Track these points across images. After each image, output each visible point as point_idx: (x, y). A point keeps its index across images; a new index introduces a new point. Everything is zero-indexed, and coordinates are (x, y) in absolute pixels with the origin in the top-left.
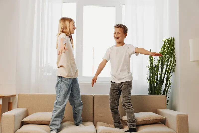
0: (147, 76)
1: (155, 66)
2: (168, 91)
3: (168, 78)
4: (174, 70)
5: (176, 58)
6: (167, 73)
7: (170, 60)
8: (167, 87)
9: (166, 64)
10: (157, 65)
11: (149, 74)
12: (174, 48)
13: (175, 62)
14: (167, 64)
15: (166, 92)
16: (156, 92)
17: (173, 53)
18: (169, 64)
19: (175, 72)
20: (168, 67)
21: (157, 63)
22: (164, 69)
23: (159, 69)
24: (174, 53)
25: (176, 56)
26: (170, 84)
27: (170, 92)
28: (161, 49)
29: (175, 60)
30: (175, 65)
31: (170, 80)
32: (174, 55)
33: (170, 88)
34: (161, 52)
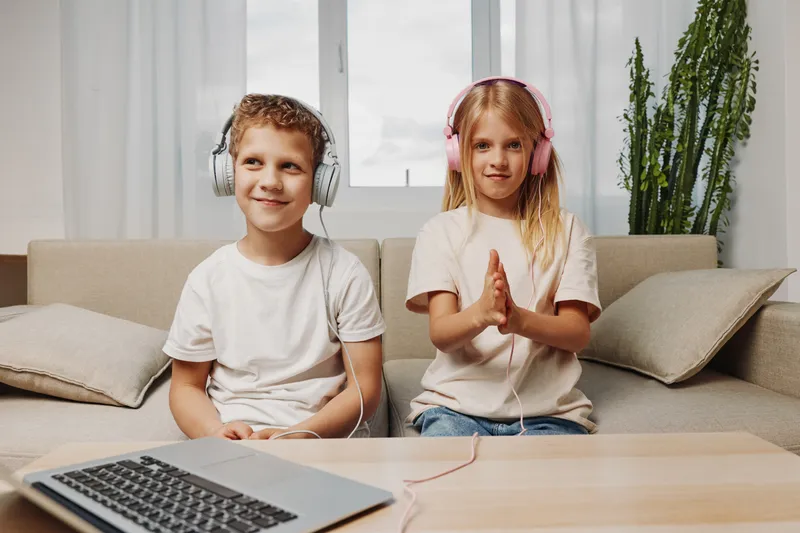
0: (621, 160)
1: (659, 110)
2: (720, 222)
3: (716, 163)
4: (746, 129)
5: (757, 69)
6: (710, 143)
7: (724, 86)
8: (713, 206)
9: (706, 102)
10: (662, 109)
11: (627, 152)
12: (747, 28)
13: (750, 91)
14: (713, 102)
15: (708, 224)
16: (664, 224)
17: (740, 50)
18: (721, 100)
19: (748, 136)
20: (717, 116)
21: (665, 102)
22: (700, 124)
23: (676, 128)
24: (746, 50)
25: (757, 62)
26: (726, 189)
27: (727, 224)
28: (682, 43)
29: (750, 84)
30: (753, 101)
31: (728, 173)
32: (747, 60)
33: (729, 209)
34: (678, 54)
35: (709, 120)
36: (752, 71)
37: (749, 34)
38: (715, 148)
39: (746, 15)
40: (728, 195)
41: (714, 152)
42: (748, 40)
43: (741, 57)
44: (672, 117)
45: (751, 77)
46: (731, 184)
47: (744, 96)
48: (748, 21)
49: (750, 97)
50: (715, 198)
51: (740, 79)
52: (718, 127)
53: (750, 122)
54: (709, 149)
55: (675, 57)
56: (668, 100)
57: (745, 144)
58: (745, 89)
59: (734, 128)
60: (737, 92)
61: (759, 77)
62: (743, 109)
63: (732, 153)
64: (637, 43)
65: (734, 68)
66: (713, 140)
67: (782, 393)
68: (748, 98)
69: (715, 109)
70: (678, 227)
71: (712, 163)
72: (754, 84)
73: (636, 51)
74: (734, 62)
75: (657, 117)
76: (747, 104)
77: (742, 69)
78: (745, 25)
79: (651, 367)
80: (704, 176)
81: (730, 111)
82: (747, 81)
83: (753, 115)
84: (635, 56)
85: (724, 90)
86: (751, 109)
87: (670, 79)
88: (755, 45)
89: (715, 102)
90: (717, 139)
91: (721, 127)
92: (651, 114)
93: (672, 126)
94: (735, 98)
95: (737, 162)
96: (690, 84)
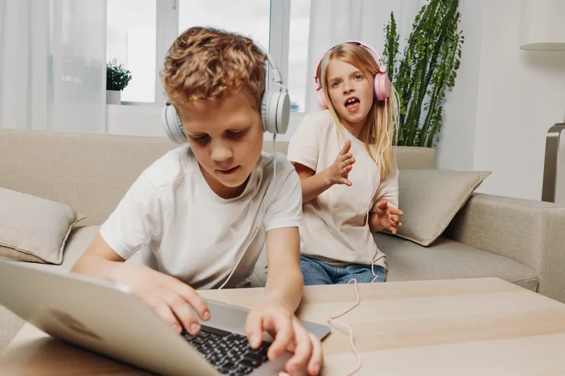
1: (402, 62)
2: (434, 139)
3: (433, 101)
4: (452, 80)
5: (462, 42)
6: (430, 87)
7: (442, 50)
8: (430, 129)
9: (430, 60)
10: (404, 62)
12: (458, 14)
13: (456, 56)
15: (427, 140)
17: (453, 28)
18: (439, 60)
19: (453, 85)
20: (436, 70)
21: (405, 57)
24: (456, 29)
25: (463, 37)
26: (439, 118)
27: (438, 140)
28: (417, 18)
29: (457, 51)
30: (458, 63)
31: (440, 108)
32: (457, 35)
33: (439, 131)
34: (414, 26)
35: (431, 72)
36: (459, 43)
37: (459, 19)
38: (434, 91)
39: (457, 5)
40: (440, 121)
41: (434, 94)
42: (458, 22)
43: (453, 32)
44: (410, 68)
45: (458, 47)
46: (441, 114)
47: (453, 58)
48: (459, 10)
49: (457, 60)
50: (431, 123)
51: (452, 47)
52: (436, 77)
53: (455, 76)
54: (429, 92)
55: (413, 27)
56: (407, 56)
57: (451, 90)
58: (454, 54)
59: (446, 79)
60: (449, 55)
61: (463, 47)
62: (451, 67)
63: (443, 95)
64: (392, 16)
65: (448, 40)
66: (433, 85)
67: (481, 249)
68: (455, 60)
69: (435, 66)
70: (410, 141)
71: (432, 101)
72: (460, 52)
73: (391, 21)
74: (449, 36)
75: (401, 67)
76: (454, 64)
77: (453, 41)
78: (457, 12)
79: (411, 235)
80: (425, 109)
81: (444, 67)
82: (455, 49)
83: (458, 72)
84: (390, 25)
85: (441, 54)
86: (456, 68)
87: (408, 42)
88: (462, 27)
89: (435, 61)
90: (436, 85)
91: (439, 78)
92: (397, 65)
93: (409, 74)
94: (447, 60)
95: (445, 101)
96: (424, 47)
